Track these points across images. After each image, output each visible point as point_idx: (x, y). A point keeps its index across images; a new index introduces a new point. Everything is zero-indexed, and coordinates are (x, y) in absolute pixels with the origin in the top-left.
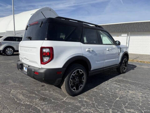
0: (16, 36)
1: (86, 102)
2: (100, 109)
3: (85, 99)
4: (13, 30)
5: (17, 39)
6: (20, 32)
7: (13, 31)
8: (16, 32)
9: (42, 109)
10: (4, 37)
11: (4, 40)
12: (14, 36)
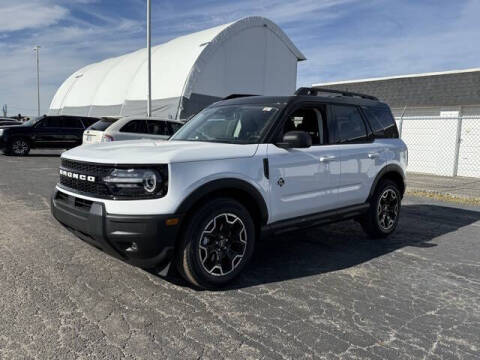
0: (152, 118)
1: (328, 305)
2: (363, 324)
3: (328, 301)
4: (147, 98)
5: (156, 128)
6: (166, 103)
7: (146, 101)
8: (153, 104)
9: (211, 304)
10: (122, 121)
11: (122, 130)
12: (148, 118)
